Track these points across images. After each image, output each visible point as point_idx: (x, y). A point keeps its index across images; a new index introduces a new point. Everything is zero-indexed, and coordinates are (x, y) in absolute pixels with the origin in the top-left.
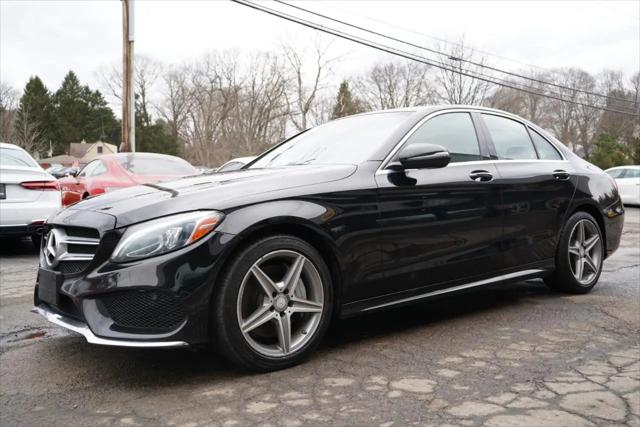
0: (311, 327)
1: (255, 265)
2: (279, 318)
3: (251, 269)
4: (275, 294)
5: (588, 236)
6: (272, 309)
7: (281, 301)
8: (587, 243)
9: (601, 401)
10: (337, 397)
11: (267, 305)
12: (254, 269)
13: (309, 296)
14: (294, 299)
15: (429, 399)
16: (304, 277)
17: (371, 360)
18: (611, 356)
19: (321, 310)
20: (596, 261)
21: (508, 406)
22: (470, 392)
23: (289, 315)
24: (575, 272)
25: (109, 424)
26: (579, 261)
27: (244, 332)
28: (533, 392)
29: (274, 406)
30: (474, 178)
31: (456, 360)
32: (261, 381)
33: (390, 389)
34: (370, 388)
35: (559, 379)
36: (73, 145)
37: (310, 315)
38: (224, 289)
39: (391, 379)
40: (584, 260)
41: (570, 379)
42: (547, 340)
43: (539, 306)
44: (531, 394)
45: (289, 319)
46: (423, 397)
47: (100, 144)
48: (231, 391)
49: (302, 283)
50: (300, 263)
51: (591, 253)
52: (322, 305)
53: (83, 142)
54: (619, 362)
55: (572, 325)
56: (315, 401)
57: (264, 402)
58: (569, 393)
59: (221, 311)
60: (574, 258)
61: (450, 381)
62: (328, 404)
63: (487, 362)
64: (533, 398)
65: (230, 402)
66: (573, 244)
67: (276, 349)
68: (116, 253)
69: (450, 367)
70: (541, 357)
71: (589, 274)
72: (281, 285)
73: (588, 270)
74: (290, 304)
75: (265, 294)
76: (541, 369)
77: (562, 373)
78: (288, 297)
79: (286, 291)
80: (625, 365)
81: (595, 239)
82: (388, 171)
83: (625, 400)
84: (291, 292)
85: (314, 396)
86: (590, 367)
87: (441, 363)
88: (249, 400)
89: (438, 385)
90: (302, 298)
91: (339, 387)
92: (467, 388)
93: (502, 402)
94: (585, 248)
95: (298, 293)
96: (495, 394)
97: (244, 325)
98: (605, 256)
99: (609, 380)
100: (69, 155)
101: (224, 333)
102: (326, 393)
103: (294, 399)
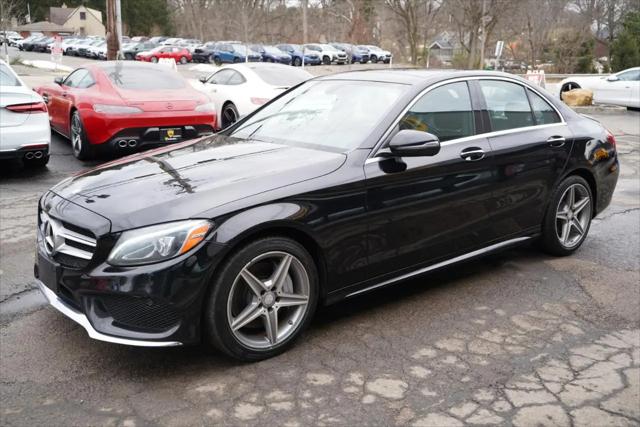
0: (297, 318)
1: (244, 269)
2: (266, 313)
3: (241, 273)
4: (263, 292)
5: (578, 198)
6: (260, 306)
7: (269, 298)
8: (576, 206)
9: (550, 418)
10: (317, 400)
11: (255, 304)
12: (244, 273)
13: (296, 289)
14: (281, 295)
15: (399, 408)
16: (292, 273)
17: (352, 349)
18: (573, 354)
19: (307, 302)
20: (583, 224)
21: (467, 421)
22: (435, 399)
23: (276, 310)
24: (560, 235)
25: (113, 425)
26: (566, 225)
27: (234, 330)
28: (492, 402)
29: (260, 409)
30: (464, 157)
31: (429, 352)
32: (248, 373)
33: (365, 391)
34: (347, 390)
35: (519, 385)
36: (53, 10)
37: (295, 308)
38: (215, 293)
39: (368, 378)
40: (571, 223)
41: (528, 386)
42: (518, 327)
43: (520, 275)
44: (489, 406)
45: (276, 314)
46: (393, 406)
47: (82, 9)
48: (222, 387)
49: (289, 279)
50: (287, 260)
51: (579, 215)
52: (307, 297)
53: (64, 6)
54: (577, 363)
55: (546, 307)
56: (297, 404)
57: (252, 404)
58: (524, 406)
59: (212, 314)
60: (561, 223)
61: (420, 383)
62: (308, 409)
63: (458, 357)
64: (491, 410)
65: (220, 402)
66: (561, 209)
67: (264, 340)
68: (112, 256)
69: (424, 363)
70: (508, 353)
71: (575, 236)
72: (269, 283)
73: (573, 232)
74: (277, 299)
75: (253, 293)
76: (507, 369)
77: (523, 376)
78: (276, 294)
79: (274, 288)
80: (583, 369)
81: (585, 201)
82: (378, 159)
83: (571, 417)
84: (279, 290)
85: (296, 399)
86: (550, 369)
87: (416, 356)
88: (238, 400)
89: (408, 389)
90: (289, 293)
91: (320, 386)
92: (434, 394)
93: (462, 416)
94: (574, 211)
95: (286, 289)
96: (458, 403)
97: (234, 323)
98: (594, 215)
99: (563, 389)
100: (49, 21)
101: (215, 332)
102: (307, 394)
103: (278, 402)
